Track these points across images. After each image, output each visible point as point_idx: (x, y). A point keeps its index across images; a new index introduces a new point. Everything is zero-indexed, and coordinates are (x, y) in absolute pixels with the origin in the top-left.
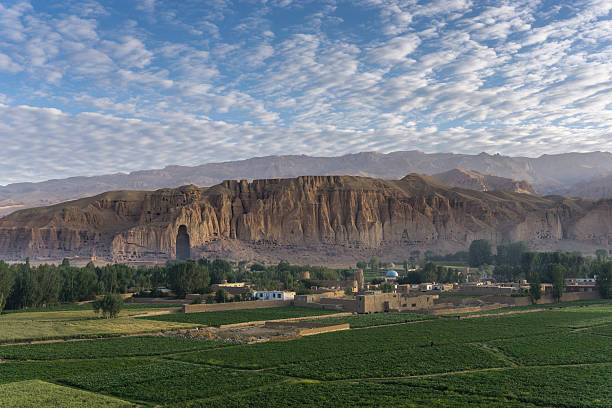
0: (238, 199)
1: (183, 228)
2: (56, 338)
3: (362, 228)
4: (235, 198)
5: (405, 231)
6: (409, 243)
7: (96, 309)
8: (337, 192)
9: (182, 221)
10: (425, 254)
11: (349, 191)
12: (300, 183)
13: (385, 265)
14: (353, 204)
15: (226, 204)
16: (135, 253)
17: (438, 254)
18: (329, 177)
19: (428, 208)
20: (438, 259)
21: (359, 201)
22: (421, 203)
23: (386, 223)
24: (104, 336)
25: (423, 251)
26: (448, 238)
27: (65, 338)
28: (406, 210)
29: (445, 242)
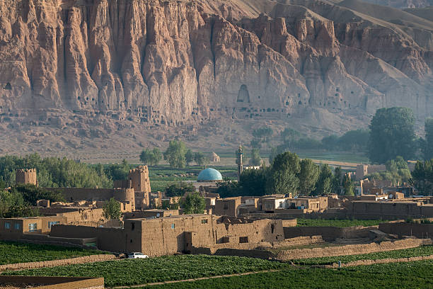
5: (244, 87)
6: (250, 113)
10: (283, 135)
13: (198, 157)
14: (137, 32)
17: (309, 135)
19: (291, 40)
20: (307, 145)
21: (150, 22)
23: (206, 69)
25: (278, 128)
26: (331, 104)
28: (247, 43)
29: (325, 112)
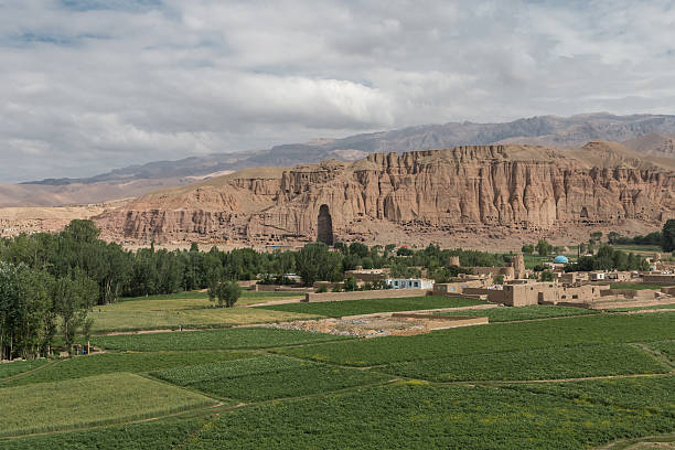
0: (386, 175)
1: (324, 208)
2: (164, 328)
3: (530, 205)
4: (382, 173)
5: (584, 209)
6: (589, 224)
7: (212, 297)
8: (501, 165)
9: (323, 200)
10: (609, 236)
11: (515, 163)
12: (457, 155)
13: (556, 249)
14: (520, 179)
15: (373, 181)
16: (273, 236)
17: (625, 235)
18: (491, 147)
19: (613, 181)
20: (623, 242)
21: (528, 175)
22: (604, 176)
23: (561, 200)
24: (214, 326)
25: (605, 231)
26: (639, 217)
27: (173, 328)
28: (585, 184)
29: (635, 222)
